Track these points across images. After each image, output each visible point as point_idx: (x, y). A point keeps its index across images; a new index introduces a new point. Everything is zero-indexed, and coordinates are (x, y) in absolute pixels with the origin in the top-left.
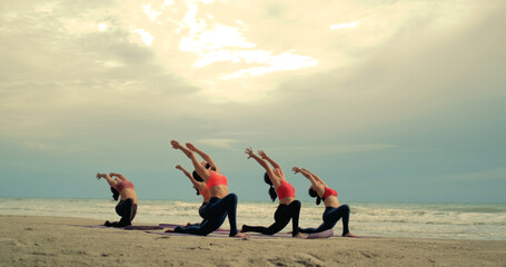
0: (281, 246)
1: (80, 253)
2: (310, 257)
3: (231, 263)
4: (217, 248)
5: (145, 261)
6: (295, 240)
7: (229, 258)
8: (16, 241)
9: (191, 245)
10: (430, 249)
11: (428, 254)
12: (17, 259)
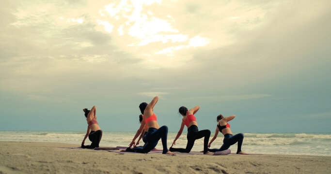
0: (197, 159)
1: (69, 162)
2: (216, 165)
3: (167, 168)
4: (155, 160)
5: (111, 166)
6: (205, 156)
7: (165, 165)
8: (27, 155)
9: (139, 158)
10: (296, 161)
11: (294, 164)
12: (30, 165)
